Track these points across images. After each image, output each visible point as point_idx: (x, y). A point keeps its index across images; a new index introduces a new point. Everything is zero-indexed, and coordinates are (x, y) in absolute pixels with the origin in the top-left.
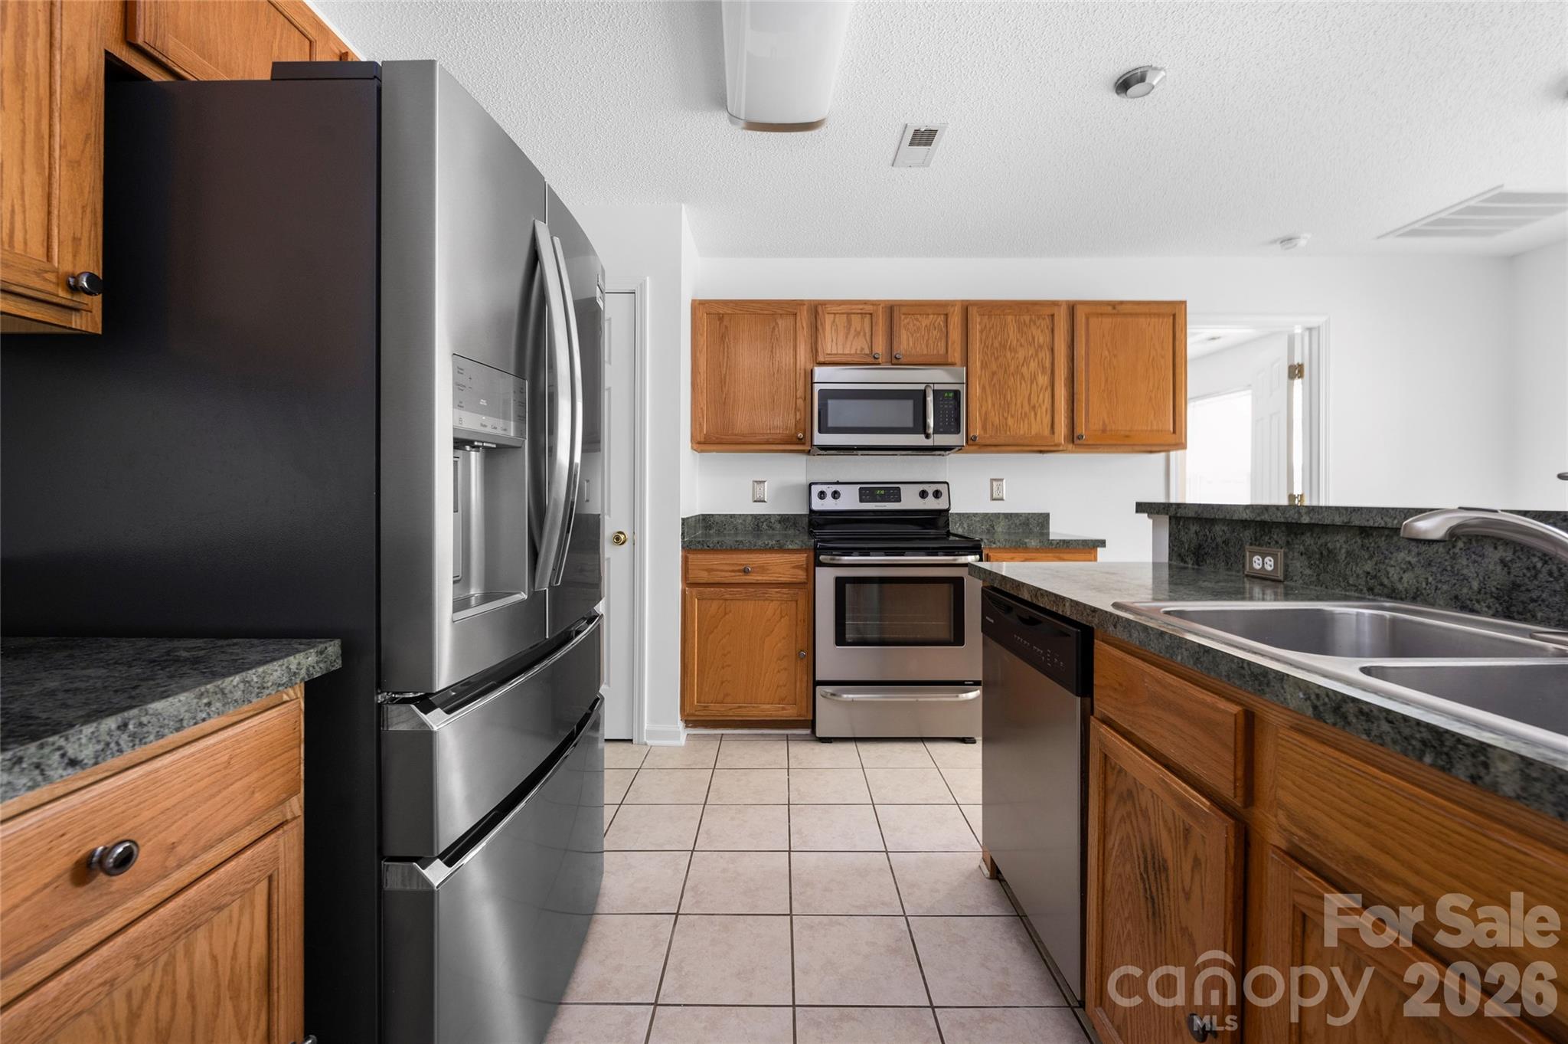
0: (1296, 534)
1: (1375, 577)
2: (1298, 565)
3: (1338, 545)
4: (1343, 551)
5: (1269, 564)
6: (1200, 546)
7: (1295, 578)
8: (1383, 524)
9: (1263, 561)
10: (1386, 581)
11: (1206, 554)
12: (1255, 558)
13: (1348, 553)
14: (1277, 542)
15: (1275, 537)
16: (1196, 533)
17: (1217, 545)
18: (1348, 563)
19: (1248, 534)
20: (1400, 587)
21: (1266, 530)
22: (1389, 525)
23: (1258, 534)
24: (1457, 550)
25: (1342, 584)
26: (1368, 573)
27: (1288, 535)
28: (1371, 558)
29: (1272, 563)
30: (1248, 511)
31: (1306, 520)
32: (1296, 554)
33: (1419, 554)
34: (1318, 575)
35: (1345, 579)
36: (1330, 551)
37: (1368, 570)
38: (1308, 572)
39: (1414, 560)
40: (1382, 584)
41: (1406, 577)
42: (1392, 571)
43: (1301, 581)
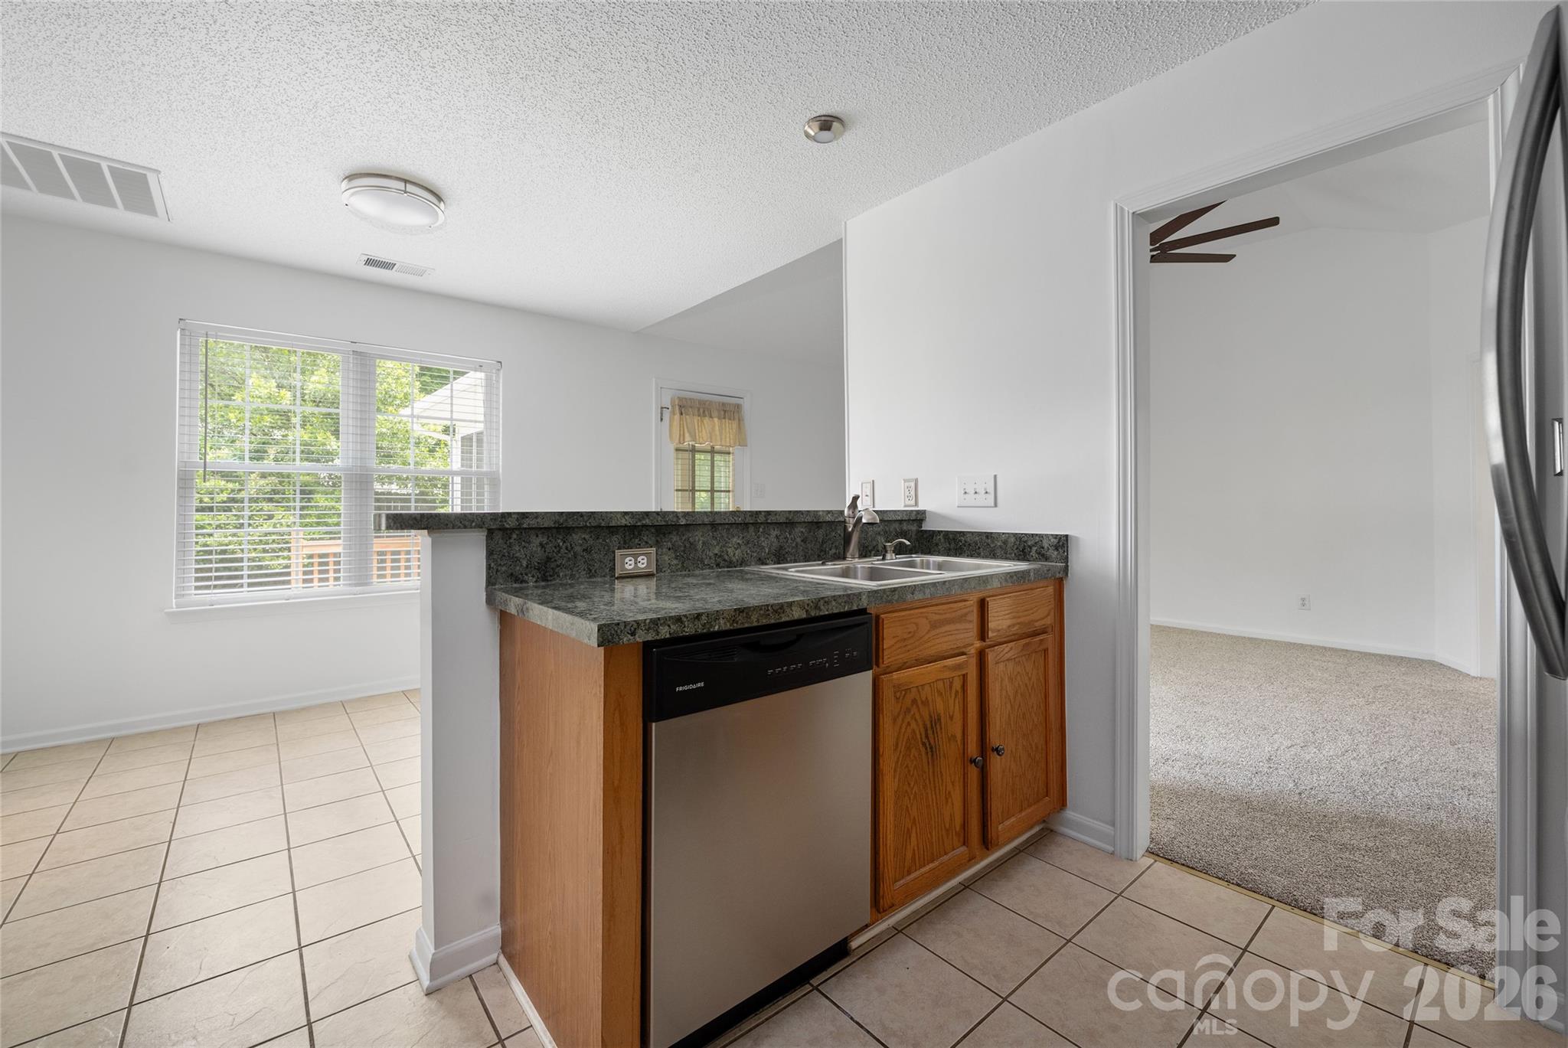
0: (664, 534)
1: (720, 556)
2: (666, 558)
3: (697, 538)
4: (701, 542)
5: (643, 563)
6: (549, 559)
7: (664, 569)
8: (734, 522)
9: (636, 560)
10: (726, 558)
11: (558, 566)
12: (627, 560)
13: (704, 543)
14: (647, 542)
15: (645, 538)
16: (542, 545)
17: (575, 555)
18: (704, 550)
19: (615, 539)
20: (735, 560)
21: (636, 533)
22: (737, 522)
23: (627, 538)
24: (760, 533)
25: (700, 566)
26: (717, 554)
27: (657, 536)
28: (718, 544)
29: (645, 561)
30: (627, 518)
31: (683, 522)
32: (664, 550)
33: (743, 537)
34: (683, 563)
35: (702, 561)
36: (691, 544)
37: (717, 552)
38: (675, 562)
39: (740, 542)
40: (724, 560)
41: (737, 552)
42: (729, 550)
43: (669, 571)
